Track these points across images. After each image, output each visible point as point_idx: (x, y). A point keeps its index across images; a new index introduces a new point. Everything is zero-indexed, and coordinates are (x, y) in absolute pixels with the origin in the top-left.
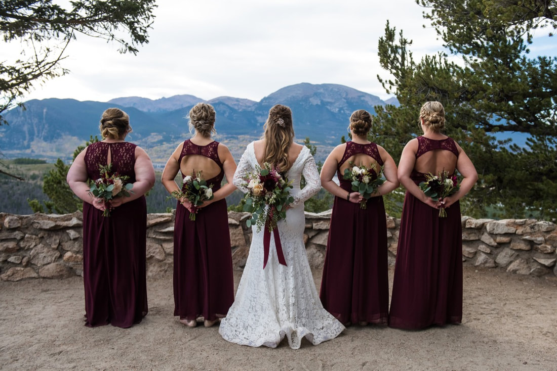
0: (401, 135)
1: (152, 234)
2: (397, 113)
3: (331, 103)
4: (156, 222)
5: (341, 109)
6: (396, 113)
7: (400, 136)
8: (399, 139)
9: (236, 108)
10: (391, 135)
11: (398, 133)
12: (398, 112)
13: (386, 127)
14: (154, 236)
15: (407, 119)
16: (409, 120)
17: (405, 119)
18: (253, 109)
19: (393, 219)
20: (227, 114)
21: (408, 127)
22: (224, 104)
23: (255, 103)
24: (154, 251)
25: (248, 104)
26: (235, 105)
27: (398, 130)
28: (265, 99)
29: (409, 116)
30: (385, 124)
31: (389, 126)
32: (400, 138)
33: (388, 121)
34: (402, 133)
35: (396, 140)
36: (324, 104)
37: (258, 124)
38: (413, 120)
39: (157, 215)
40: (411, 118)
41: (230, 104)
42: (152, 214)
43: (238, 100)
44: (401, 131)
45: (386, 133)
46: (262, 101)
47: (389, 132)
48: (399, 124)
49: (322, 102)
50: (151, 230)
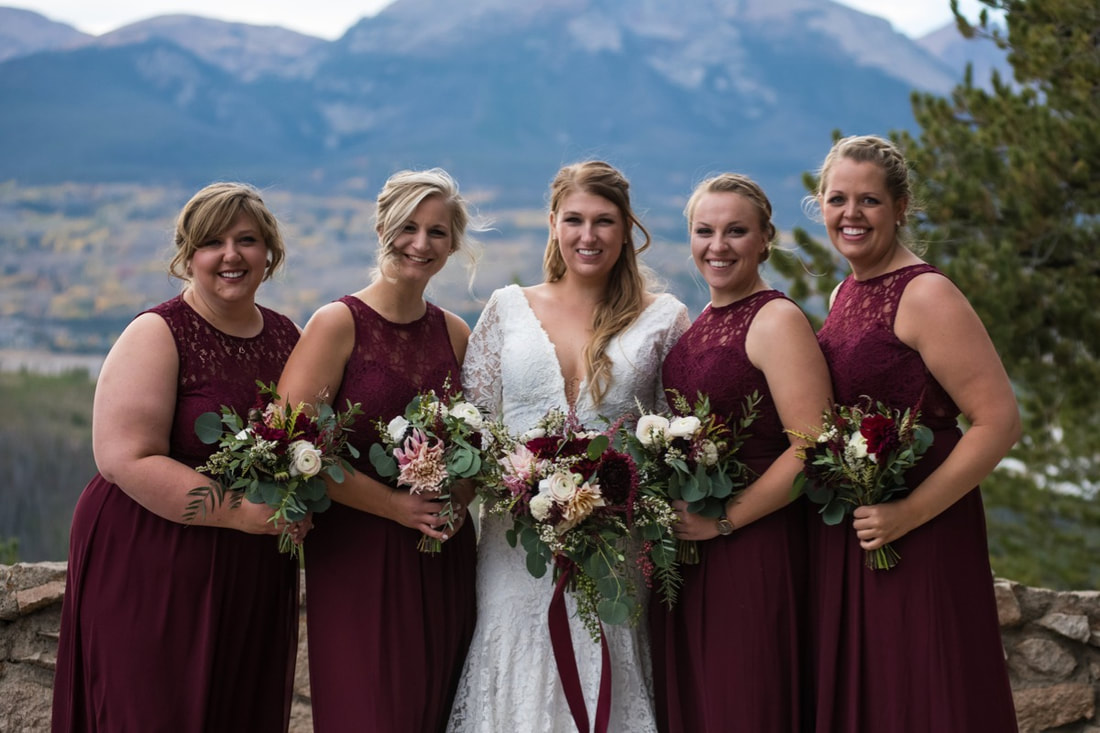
0: (1026, 223)
1: (28, 649)
2: (1010, 128)
3: (668, 46)
4: (44, 599)
5: (714, 72)
6: (1003, 126)
7: (1020, 228)
8: (1018, 241)
9: (230, 65)
10: (983, 221)
11: (1011, 215)
12: (1012, 121)
13: (961, 188)
14: (36, 657)
15: (1053, 156)
16: (1062, 158)
17: (1042, 155)
18: (308, 68)
19: (1015, 588)
20: (186, 95)
21: (1058, 191)
22: (171, 47)
23: (316, 45)
24: (34, 716)
25: (286, 49)
26: (225, 51)
27: (1011, 201)
28: (365, 25)
29: (1061, 144)
30: (958, 176)
31: (972, 184)
32: (1022, 235)
33: (968, 161)
34: (1029, 216)
35: (1006, 245)
36: (636, 48)
37: (331, 142)
38: (1075, 159)
39: (45, 570)
40: (1068, 152)
41: (204, 47)
42: (24, 565)
43: (237, 30)
44: (1024, 207)
45: (961, 214)
46: (350, 33)
47: (974, 207)
48: (1018, 176)
49: (629, 39)
50: (23, 629)
